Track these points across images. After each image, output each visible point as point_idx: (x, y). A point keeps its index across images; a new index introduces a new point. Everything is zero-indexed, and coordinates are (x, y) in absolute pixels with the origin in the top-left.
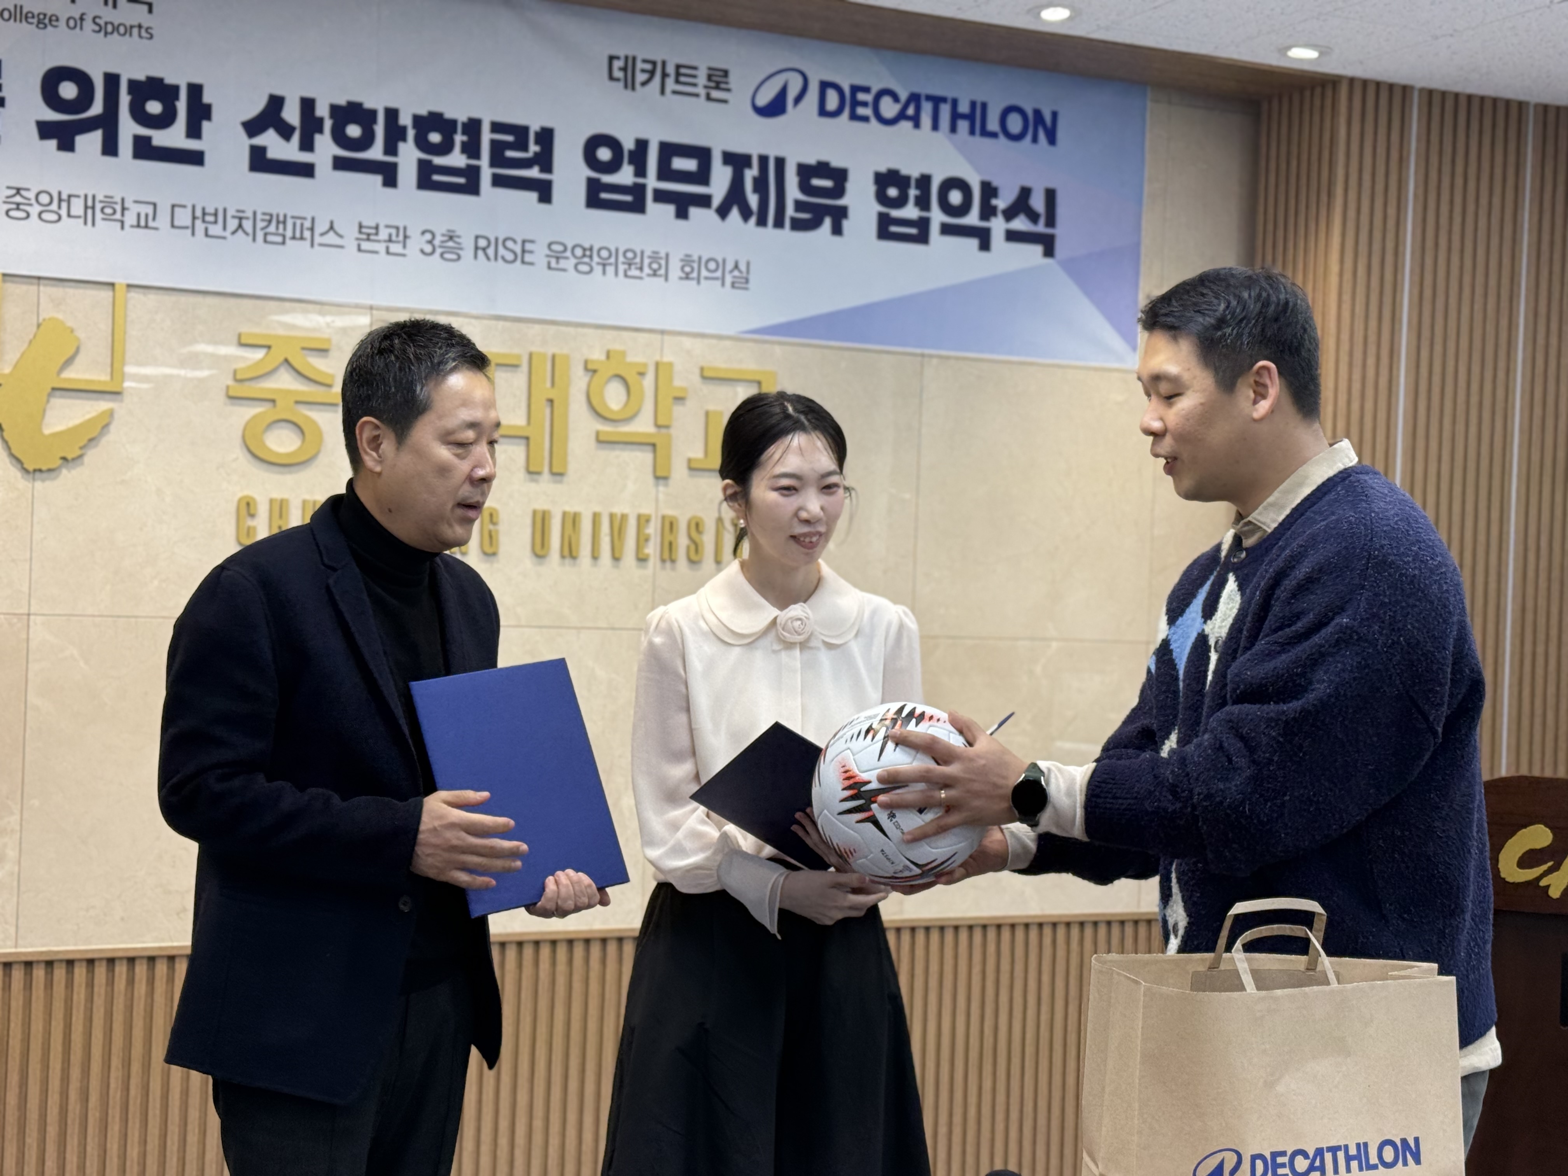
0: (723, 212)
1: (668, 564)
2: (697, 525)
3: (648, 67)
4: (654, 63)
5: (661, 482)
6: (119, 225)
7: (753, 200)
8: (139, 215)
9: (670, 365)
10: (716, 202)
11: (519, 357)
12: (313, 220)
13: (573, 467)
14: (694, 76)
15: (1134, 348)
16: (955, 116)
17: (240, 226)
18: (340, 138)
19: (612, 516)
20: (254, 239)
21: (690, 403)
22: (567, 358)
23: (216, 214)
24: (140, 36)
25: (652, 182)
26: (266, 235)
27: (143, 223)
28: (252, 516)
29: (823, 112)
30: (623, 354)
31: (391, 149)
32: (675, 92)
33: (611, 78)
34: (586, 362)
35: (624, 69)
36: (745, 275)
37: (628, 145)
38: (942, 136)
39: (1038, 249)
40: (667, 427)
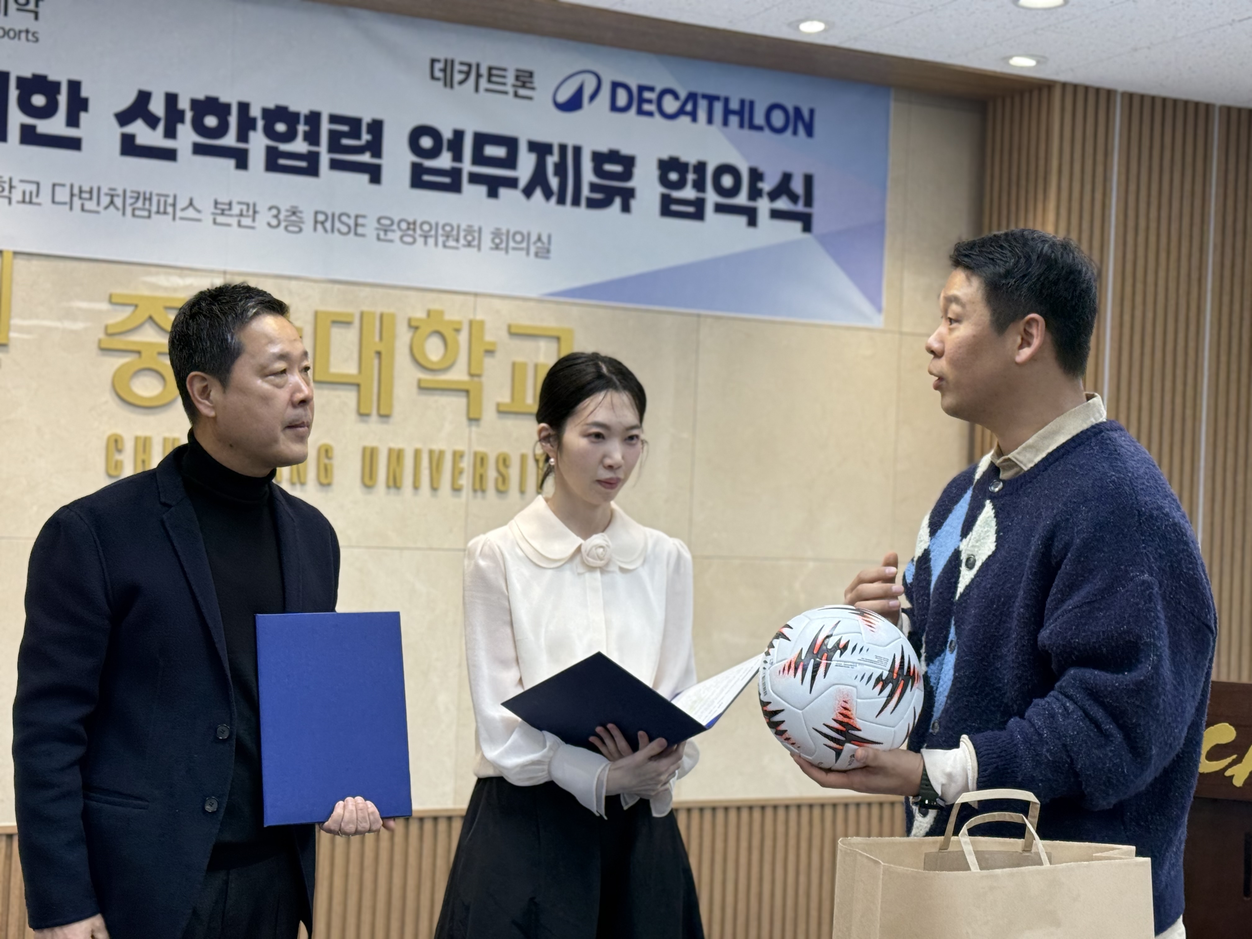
0: (528, 192)
1: (479, 494)
2: (504, 460)
3: (465, 68)
4: (470, 66)
5: (474, 423)
6: (6, 201)
7: (554, 182)
8: (24, 193)
9: (482, 323)
10: (523, 182)
11: (351, 315)
12: (175, 197)
13: (398, 410)
14: (504, 77)
15: (879, 310)
16: (727, 112)
17: (112, 202)
18: (199, 127)
19: (431, 452)
20: (124, 213)
21: (499, 355)
22: (393, 316)
23: (91, 192)
24: (27, 40)
25: (467, 166)
26: (134, 210)
27: (27, 199)
28: (119, 451)
29: (614, 108)
30: (441, 313)
31: (243, 136)
32: (487, 90)
33: (433, 77)
34: (410, 320)
35: (444, 70)
36: (546, 246)
37: (447, 134)
38: (716, 129)
39: (797, 226)
40: (479, 376)
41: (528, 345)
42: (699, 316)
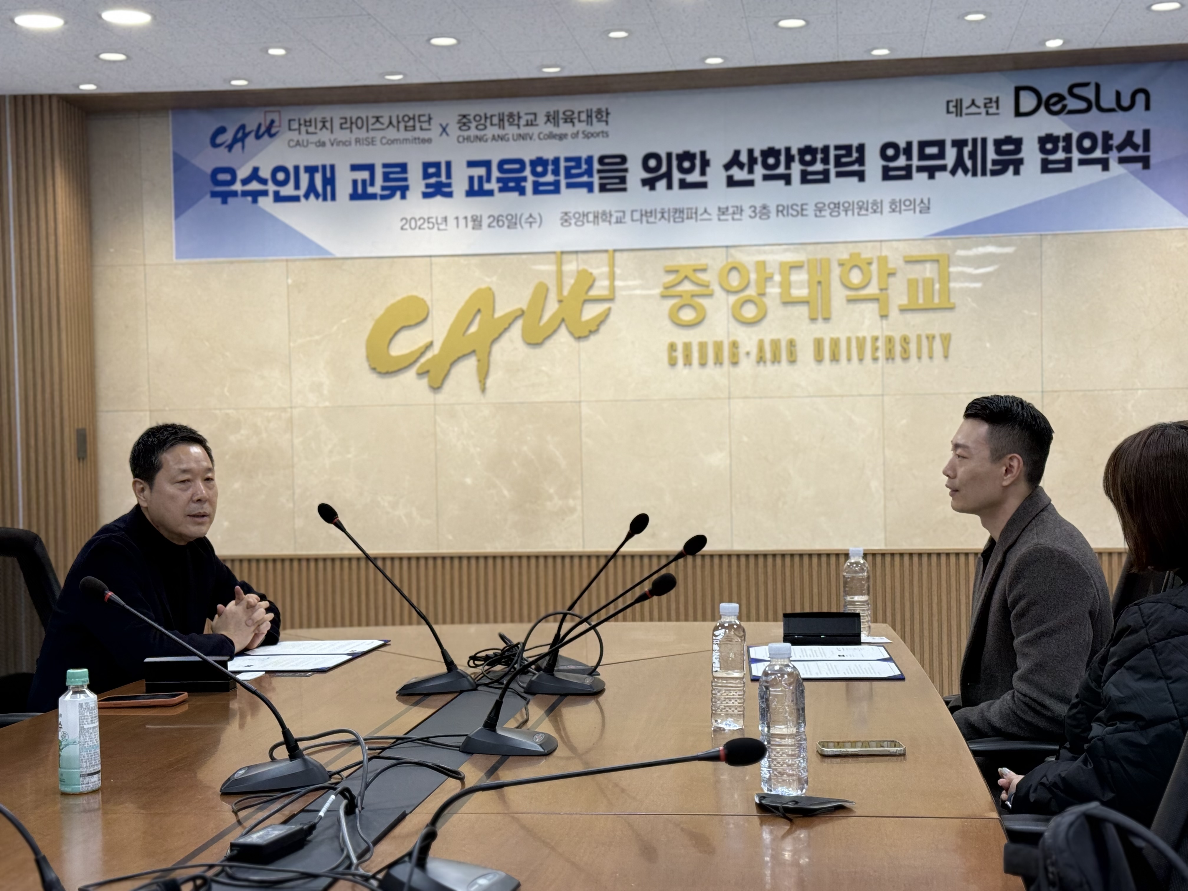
1: (890, 361)
2: (905, 339)
5: (883, 318)
9: (886, 257)
11: (802, 262)
13: (835, 315)
19: (858, 338)
21: (899, 275)
22: (829, 260)
30: (859, 254)
34: (840, 261)
40: (886, 289)
41: (918, 267)
42: (1041, 235)
